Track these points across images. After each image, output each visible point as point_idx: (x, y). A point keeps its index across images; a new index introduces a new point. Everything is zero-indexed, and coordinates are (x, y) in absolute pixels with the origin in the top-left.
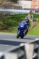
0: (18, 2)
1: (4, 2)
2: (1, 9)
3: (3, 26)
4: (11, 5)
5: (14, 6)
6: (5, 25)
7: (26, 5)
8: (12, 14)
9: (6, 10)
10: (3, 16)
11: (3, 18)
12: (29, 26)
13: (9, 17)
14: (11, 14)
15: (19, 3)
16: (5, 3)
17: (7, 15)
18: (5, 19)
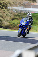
0: (37, 1)
1: (23, 1)
2: (21, 8)
4: (30, 4)
5: (33, 5)
9: (25, 9)
10: (22, 15)
12: (32, 24)
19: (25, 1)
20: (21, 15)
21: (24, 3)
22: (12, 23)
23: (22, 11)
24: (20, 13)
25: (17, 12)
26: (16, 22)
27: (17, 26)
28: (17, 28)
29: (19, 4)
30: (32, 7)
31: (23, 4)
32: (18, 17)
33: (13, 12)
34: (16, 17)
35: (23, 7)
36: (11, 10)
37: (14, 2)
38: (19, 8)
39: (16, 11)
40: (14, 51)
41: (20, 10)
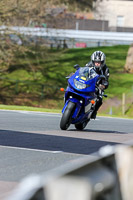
0: (94, 4)
2: (38, 29)
3: (43, 86)
4: (70, 15)
5: (82, 18)
6: (50, 83)
7: (122, 16)
8: (75, 47)
9: (53, 33)
10: (42, 53)
11: (44, 60)
12: (106, 87)
13: (63, 56)
14: (70, 47)
15: (99, 9)
16: (50, 7)
17: (58, 50)
18: (50, 65)
19: (54, 7)
20: (40, 56)
21: (48, 11)
22: (7, 84)
23: (41, 39)
24: (36, 48)
25: (24, 43)
26: (21, 79)
27: (24, 92)
28: (26, 100)
29: (31, 16)
30: (77, 24)
31: (45, 14)
32: (27, 61)
33: (12, 43)
34: (22, 62)
35: (45, 25)
36: (6, 35)
37: (13, 10)
38: (31, 29)
39: (21, 39)
40: (18, 179)
41: (37, 37)
